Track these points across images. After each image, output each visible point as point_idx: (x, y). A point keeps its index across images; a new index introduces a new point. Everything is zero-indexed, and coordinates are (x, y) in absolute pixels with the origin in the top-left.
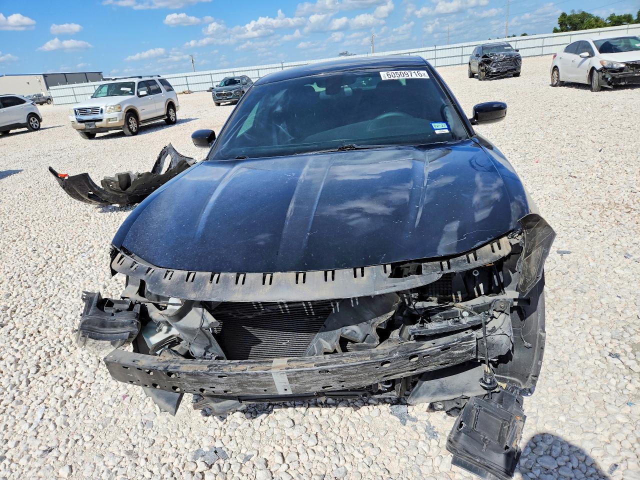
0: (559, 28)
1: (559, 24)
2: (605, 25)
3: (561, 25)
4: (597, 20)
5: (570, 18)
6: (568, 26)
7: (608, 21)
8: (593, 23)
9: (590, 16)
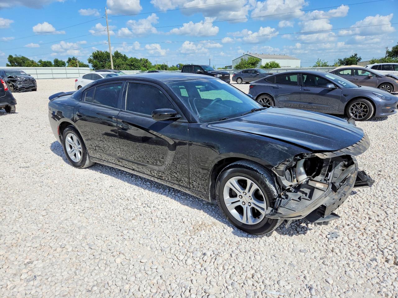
0: (10, 64)
1: (9, 61)
2: (38, 66)
3: (10, 63)
4: (33, 62)
5: (15, 59)
6: (15, 64)
7: (39, 64)
8: (30, 63)
9: (27, 59)
